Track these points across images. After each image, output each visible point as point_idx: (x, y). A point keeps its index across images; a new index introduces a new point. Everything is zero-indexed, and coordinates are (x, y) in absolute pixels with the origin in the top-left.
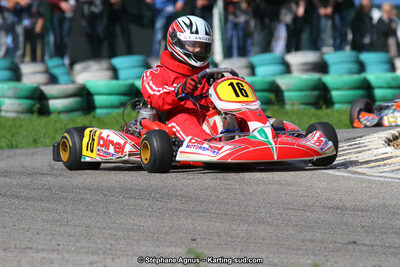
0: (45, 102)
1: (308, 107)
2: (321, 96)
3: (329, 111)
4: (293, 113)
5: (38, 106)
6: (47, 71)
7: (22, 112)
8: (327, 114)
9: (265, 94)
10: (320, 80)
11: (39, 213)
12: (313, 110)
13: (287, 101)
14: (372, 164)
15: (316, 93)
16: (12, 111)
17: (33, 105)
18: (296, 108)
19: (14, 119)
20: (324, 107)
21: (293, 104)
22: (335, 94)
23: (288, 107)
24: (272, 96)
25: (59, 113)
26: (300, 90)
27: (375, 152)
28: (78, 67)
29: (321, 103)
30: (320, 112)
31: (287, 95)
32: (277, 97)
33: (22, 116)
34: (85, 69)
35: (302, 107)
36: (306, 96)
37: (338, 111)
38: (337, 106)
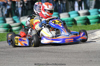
0: (11, 28)
1: (83, 25)
2: (87, 22)
3: (89, 25)
4: (79, 27)
5: (9, 29)
6: (13, 20)
7: (5, 32)
8: (89, 26)
9: (71, 22)
10: (86, 17)
11: (5, 58)
12: (84, 26)
13: (78, 24)
14: (98, 39)
15: (85, 21)
16: (2, 32)
17: (8, 29)
18: (80, 25)
19: (3, 34)
20: (88, 24)
21: (79, 24)
22: (91, 21)
23: (78, 25)
24: (73, 22)
25: (15, 31)
26: (81, 20)
27: (98, 36)
28: (21, 18)
29: (87, 23)
30: (87, 26)
31: (77, 22)
32: (75, 23)
33: (5, 33)
34: (23, 19)
35: (82, 25)
36: (83, 22)
37: (91, 25)
38: (91, 24)
